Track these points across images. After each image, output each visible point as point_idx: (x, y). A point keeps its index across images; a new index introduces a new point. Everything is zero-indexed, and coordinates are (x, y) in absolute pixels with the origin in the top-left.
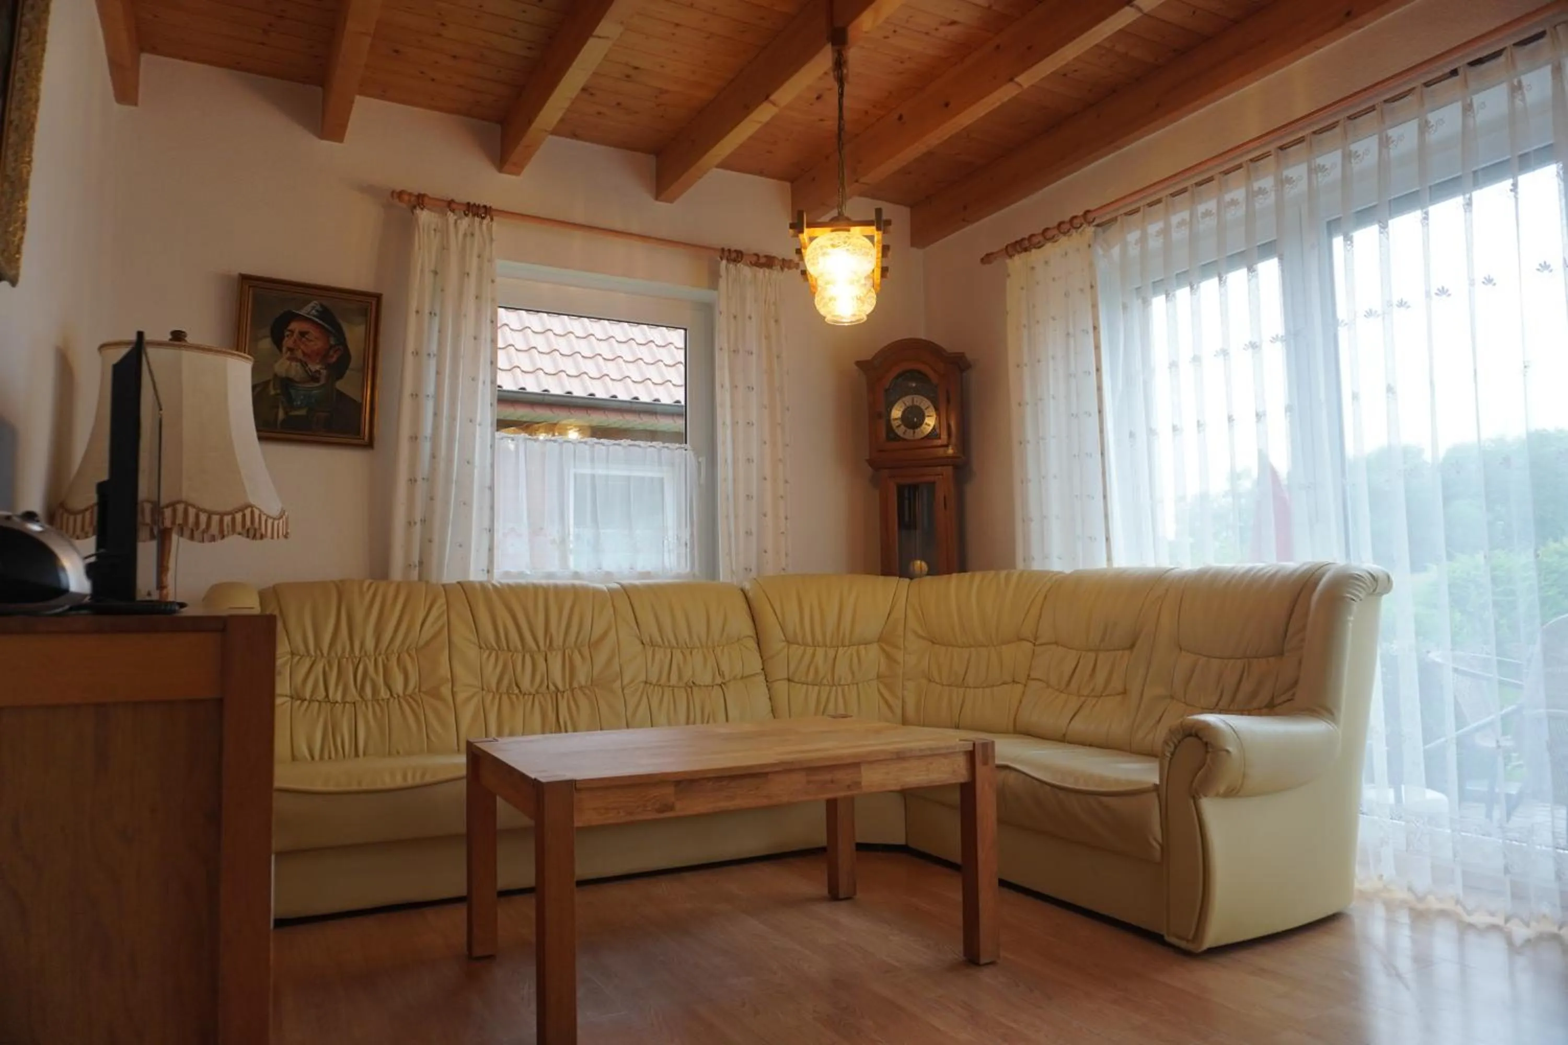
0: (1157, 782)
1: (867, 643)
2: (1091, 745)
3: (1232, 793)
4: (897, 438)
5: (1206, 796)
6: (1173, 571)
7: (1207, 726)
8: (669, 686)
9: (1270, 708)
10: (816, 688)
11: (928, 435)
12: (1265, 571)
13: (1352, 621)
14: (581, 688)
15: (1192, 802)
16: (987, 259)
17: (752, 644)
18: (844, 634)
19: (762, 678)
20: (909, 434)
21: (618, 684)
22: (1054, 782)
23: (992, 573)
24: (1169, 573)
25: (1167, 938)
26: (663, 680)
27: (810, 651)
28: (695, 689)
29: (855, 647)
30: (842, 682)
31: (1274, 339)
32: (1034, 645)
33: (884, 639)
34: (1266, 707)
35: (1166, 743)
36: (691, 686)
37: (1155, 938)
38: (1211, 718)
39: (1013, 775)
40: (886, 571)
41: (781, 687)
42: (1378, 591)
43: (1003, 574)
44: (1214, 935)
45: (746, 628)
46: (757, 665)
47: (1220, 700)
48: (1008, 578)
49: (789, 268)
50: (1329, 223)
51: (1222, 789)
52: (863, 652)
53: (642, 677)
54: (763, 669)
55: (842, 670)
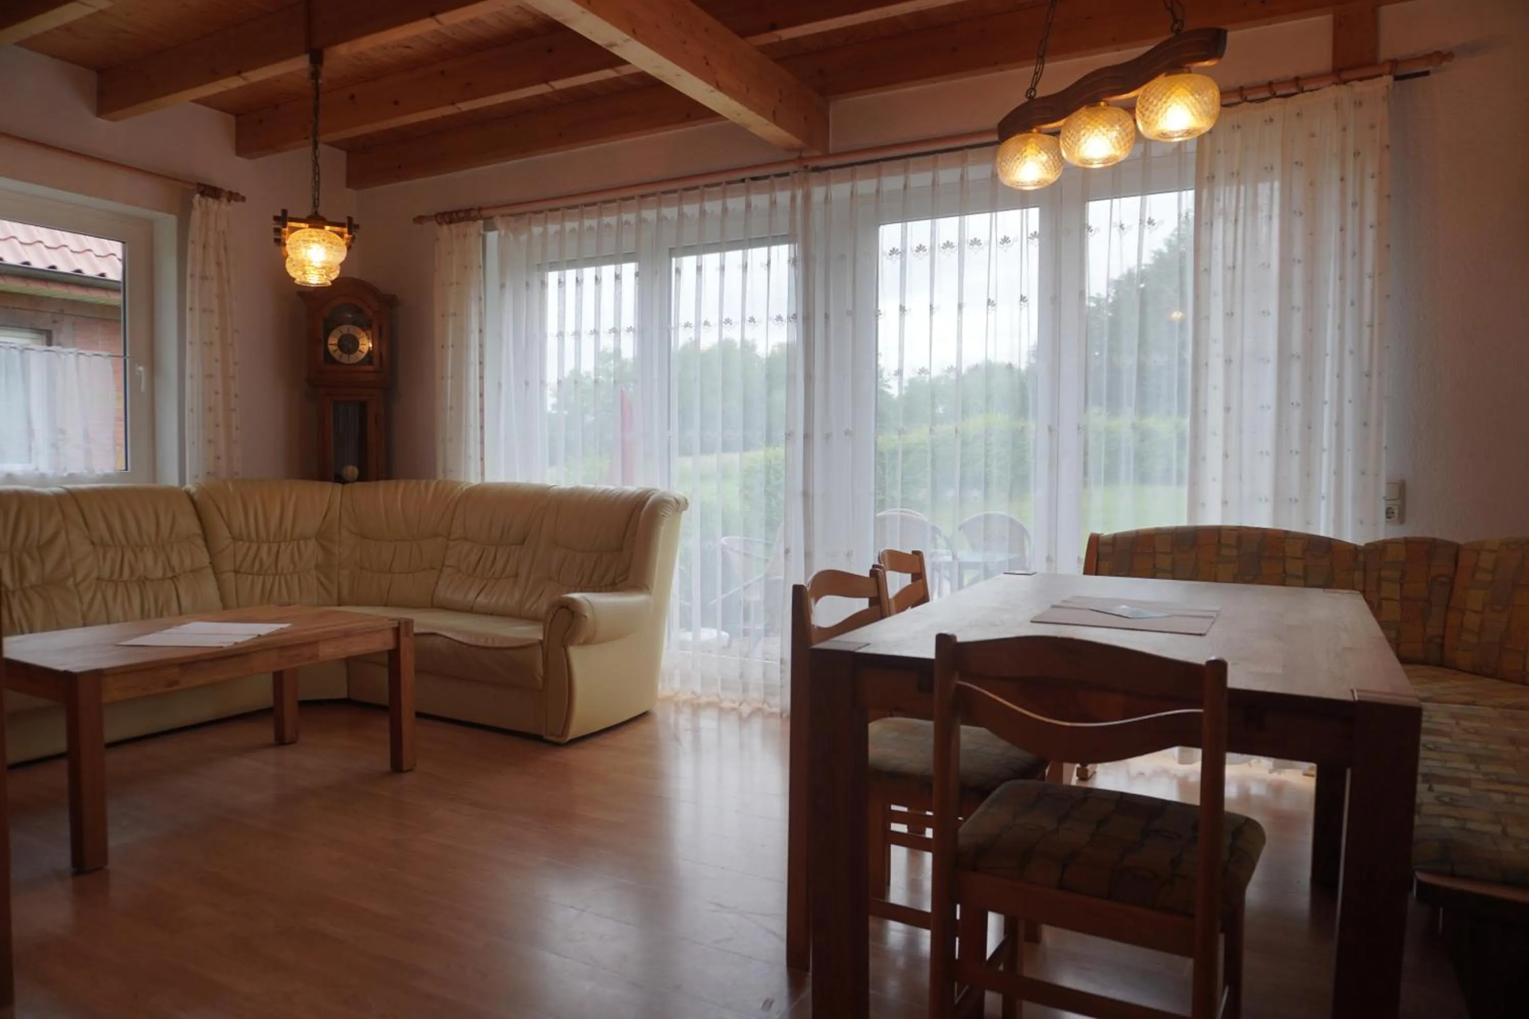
0: (541, 638)
1: (306, 539)
2: (492, 614)
3: (587, 642)
4: (333, 361)
5: (572, 645)
6: (554, 488)
7: (573, 601)
8: (122, 581)
9: (612, 587)
10: (261, 578)
11: (360, 361)
12: (616, 491)
13: (663, 529)
14: (32, 587)
15: (563, 650)
16: (420, 219)
17: (200, 542)
18: (286, 531)
19: (210, 570)
20: (345, 359)
21: (71, 582)
22: (469, 642)
23: (414, 482)
24: (552, 489)
25: (545, 738)
26: (116, 576)
27: (254, 547)
28: (148, 583)
29: (296, 543)
30: (285, 572)
31: (629, 330)
32: (448, 539)
33: (322, 537)
34: (611, 585)
35: (548, 613)
36: (143, 581)
37: (538, 738)
38: (576, 596)
39: (440, 639)
40: (323, 477)
41: (229, 578)
42: (680, 510)
43: (423, 482)
44: (575, 731)
45: (195, 528)
46: (206, 560)
47: (581, 580)
48: (427, 486)
49: (236, 200)
50: (671, 249)
51: (581, 641)
52: (303, 547)
53: (94, 575)
54: (211, 563)
55: (284, 560)
